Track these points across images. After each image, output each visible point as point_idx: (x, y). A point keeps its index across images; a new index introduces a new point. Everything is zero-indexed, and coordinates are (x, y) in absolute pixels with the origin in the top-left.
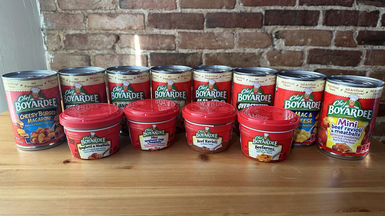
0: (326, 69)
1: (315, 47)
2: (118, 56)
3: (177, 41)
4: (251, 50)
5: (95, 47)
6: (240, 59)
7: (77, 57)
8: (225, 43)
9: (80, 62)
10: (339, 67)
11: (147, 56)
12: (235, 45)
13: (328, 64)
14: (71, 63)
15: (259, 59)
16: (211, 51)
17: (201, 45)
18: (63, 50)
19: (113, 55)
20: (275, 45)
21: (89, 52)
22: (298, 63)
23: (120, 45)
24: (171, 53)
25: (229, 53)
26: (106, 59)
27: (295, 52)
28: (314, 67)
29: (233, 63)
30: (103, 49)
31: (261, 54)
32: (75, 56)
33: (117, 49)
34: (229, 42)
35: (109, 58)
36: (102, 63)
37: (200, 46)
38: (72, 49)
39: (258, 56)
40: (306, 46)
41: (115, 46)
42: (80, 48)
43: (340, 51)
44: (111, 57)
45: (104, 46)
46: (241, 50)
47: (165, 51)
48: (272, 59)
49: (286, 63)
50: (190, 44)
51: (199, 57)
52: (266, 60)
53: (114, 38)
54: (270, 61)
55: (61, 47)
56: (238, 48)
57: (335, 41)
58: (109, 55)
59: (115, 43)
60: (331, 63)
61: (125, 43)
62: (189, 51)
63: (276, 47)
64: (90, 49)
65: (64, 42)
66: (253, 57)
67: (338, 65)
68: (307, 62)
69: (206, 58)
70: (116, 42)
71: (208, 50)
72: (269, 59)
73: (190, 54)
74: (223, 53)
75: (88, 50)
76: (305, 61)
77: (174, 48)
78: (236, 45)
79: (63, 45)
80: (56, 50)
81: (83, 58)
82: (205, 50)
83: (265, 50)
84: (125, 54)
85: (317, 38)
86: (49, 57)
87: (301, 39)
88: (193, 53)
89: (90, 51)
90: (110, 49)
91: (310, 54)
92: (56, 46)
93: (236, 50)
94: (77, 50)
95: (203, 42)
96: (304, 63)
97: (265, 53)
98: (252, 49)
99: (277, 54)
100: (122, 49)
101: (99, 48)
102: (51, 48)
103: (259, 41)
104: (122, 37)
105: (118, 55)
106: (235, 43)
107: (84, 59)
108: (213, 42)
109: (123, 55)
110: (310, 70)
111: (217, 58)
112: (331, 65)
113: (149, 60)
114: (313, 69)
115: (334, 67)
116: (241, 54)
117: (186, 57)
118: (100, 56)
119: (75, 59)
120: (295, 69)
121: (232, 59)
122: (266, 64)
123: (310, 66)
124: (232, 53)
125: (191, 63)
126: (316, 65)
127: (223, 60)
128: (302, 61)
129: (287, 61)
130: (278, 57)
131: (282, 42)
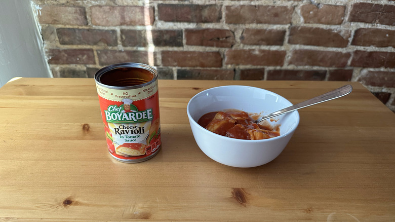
0: (370, 29)
1: (361, 1)
2: (119, 8)
4: (282, 3)
6: (269, 13)
7: (69, 9)
9: (74, 15)
10: (387, 26)
11: (154, 8)
13: (374, 23)
14: (63, 16)
15: (292, 14)
16: (233, 3)
19: (113, 7)
21: (84, 3)
22: (337, 20)
24: (183, 5)
25: (255, 6)
26: (104, 11)
27: (336, 6)
28: (357, 26)
29: (259, 18)
31: (294, 8)
32: (67, 8)
35: (108, 10)
36: (101, 17)
39: (290, 11)
43: (392, 6)
44: (111, 10)
46: (270, 3)
47: (176, 2)
48: (307, 15)
49: (323, 20)
51: (218, 10)
52: (300, 15)
54: (304, 17)
58: (108, 7)
60: (377, 21)
62: (205, 2)
66: (284, 11)
67: (386, 24)
68: (349, 19)
69: (227, 12)
71: (230, 1)
72: (303, 15)
73: (207, 5)
74: (247, 6)
76: (347, 18)
81: (76, 10)
83: (300, 3)
84: (127, 6)
86: (35, 8)
88: (211, 5)
91: (353, 9)
93: (263, 2)
96: (344, 22)
97: (299, 7)
98: (284, 2)
99: (314, 8)
105: (119, 6)
107: (78, 11)
109: (124, 6)
110: (351, 29)
111: (240, 12)
112: (377, 23)
113: (156, 13)
114: (355, 29)
115: (380, 27)
116: (270, 7)
117: (201, 10)
118: (97, 8)
119: (67, 11)
120: (333, 27)
121: (259, 13)
122: (299, 21)
123: (352, 25)
124: (259, 6)
125: (208, 18)
126: (359, 24)
127: (248, 15)
128: (342, 18)
129: (324, 18)
130: (314, 12)
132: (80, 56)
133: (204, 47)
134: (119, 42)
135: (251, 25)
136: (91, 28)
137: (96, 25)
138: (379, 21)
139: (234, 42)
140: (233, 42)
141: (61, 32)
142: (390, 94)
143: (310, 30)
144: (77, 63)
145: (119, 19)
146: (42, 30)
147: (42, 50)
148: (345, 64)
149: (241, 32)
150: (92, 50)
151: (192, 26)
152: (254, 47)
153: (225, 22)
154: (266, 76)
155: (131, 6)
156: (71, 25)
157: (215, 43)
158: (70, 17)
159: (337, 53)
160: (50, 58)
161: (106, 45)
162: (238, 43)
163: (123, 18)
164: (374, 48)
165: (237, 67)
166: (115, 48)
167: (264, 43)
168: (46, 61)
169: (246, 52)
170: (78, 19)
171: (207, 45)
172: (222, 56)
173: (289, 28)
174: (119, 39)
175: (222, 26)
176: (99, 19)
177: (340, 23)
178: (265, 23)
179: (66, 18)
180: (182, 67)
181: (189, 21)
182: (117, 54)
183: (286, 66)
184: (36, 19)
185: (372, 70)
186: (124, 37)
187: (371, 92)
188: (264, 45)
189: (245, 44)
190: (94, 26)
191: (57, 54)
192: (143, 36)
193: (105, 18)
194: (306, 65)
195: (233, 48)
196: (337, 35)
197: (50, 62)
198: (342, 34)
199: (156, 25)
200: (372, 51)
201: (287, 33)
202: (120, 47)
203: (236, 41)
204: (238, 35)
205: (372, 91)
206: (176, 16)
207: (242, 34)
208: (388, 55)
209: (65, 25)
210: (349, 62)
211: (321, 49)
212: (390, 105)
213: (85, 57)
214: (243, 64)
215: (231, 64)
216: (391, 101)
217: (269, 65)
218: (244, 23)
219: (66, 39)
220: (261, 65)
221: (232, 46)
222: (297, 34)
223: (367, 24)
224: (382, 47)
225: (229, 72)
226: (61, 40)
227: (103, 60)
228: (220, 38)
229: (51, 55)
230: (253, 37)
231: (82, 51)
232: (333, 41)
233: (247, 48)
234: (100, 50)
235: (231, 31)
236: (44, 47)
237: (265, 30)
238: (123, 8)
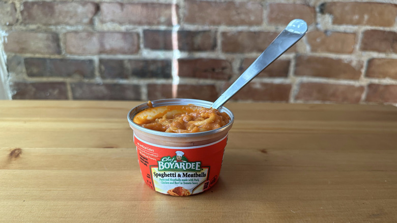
0: (384, 59)
1: (373, 28)
2: (98, 34)
3: (182, 13)
5: (66, 21)
7: (40, 35)
8: (250, 17)
9: (46, 42)
11: (138, 35)
13: (388, 52)
14: (32, 43)
16: (230, 28)
17: (216, 18)
18: (20, 25)
19: (92, 33)
20: (318, 24)
21: (57, 29)
23: (101, 18)
25: (255, 33)
26: (81, 38)
27: (345, 33)
28: (369, 55)
29: (260, 45)
30: (78, 23)
32: (38, 34)
33: (96, 24)
34: (255, 16)
35: (86, 37)
36: (77, 45)
37: (215, 21)
38: (33, 24)
40: (360, 26)
41: (94, 20)
42: (44, 22)
44: (88, 36)
45: (79, 20)
46: (272, 29)
47: (164, 28)
48: (313, 42)
49: (332, 47)
50: (202, 18)
51: (213, 37)
52: (306, 43)
53: (91, 8)
54: (311, 46)
55: (17, 20)
56: (267, 24)
58: (86, 33)
59: (93, 16)
60: (391, 50)
61: (107, 16)
62: (198, 27)
63: (319, 26)
64: (57, 24)
65: (22, 12)
68: (360, 48)
69: (223, 39)
70: (95, 14)
71: (226, 27)
73: (200, 32)
74: (246, 32)
75: (55, 25)
76: (358, 47)
78: (265, 20)
79: (20, 18)
80: (11, 25)
81: (48, 37)
82: (220, 27)
84: (108, 32)
85: (376, 15)
86: (1, 35)
87: (354, 15)
88: (204, 32)
89: (58, 27)
90: (86, 24)
91: (364, 37)
92: (10, 19)
93: (264, 27)
95: (219, 15)
96: (355, 50)
99: (321, 35)
100: (104, 25)
101: (72, 21)
102: (3, 22)
104: (104, 7)
105: (99, 32)
106: (263, 17)
107: (51, 38)
108: (233, 16)
109: (104, 32)
110: (363, 59)
111: (237, 39)
112: (391, 53)
113: (141, 40)
114: (367, 59)
116: (272, 34)
117: (193, 37)
118: (73, 34)
119: (38, 37)
120: (343, 56)
121: (259, 41)
122: (305, 50)
123: (364, 54)
124: (259, 32)
125: (202, 45)
126: (371, 53)
127: (247, 42)
128: (352, 47)
129: (333, 45)
130: (321, 39)
131: (328, 19)
132: (50, 91)
133: (197, 80)
134: (97, 73)
135: (251, 54)
136: (65, 58)
137: (71, 54)
139: (232, 73)
140: (230, 74)
141: (29, 63)
143: (317, 60)
144: (47, 98)
145: (98, 46)
146: (7, 60)
147: (5, 83)
148: (358, 99)
149: (239, 63)
150: (63, 84)
151: (184, 55)
153: (220, 51)
155: (112, 32)
156: (42, 53)
157: (209, 75)
158: (41, 45)
159: (349, 87)
160: (15, 92)
161: (82, 77)
163: (102, 45)
164: (389, 80)
166: (92, 81)
168: (10, 95)
170: (50, 47)
171: (200, 77)
172: (218, 89)
173: (294, 57)
174: (97, 70)
175: (217, 55)
176: (74, 47)
177: (351, 53)
179: (36, 45)
182: (94, 88)
183: (293, 101)
184: (1, 47)
186: (103, 68)
190: (68, 56)
191: (23, 88)
192: (126, 66)
193: (82, 46)
195: (231, 81)
196: (348, 66)
197: (14, 97)
198: (354, 64)
199: (141, 54)
200: (387, 84)
201: (293, 64)
202: (98, 80)
203: (234, 73)
204: (236, 66)
207: (240, 65)
209: (35, 54)
210: (364, 96)
211: (331, 81)
213: (56, 92)
218: (242, 52)
219: (35, 70)
221: (230, 78)
222: (304, 64)
223: (381, 54)
226: (29, 71)
227: (77, 95)
228: (215, 69)
229: (17, 90)
231: (53, 85)
232: (345, 72)
234: (74, 84)
235: (227, 61)
236: (8, 80)
238: (102, 34)
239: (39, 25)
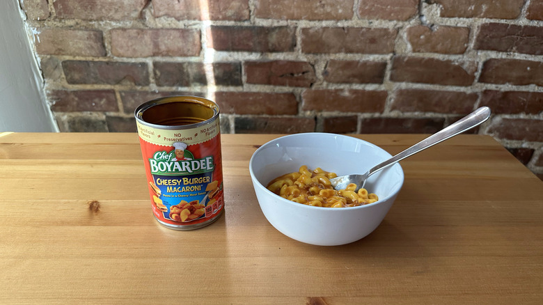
0: (505, 59)
1: (492, 21)
2: (150, 32)
3: (253, 4)
4: (381, 24)
5: (109, 15)
6: (362, 38)
7: (80, 33)
8: (337, 10)
9: (87, 42)
10: (527, 56)
11: (201, 32)
12: (355, 14)
13: (510, 51)
14: (71, 43)
15: (395, 39)
16: (312, 24)
17: (296, 12)
18: (54, 20)
19: (142, 30)
20: (423, 16)
22: (459, 47)
23: (152, 11)
24: (241, 27)
25: (343, 28)
26: (130, 36)
27: (456, 28)
28: (486, 55)
29: (349, 45)
30: (124, 18)
31: (398, 30)
32: (77, 31)
33: (147, 19)
34: (344, 8)
35: (136, 35)
36: (125, 45)
37: (293, 14)
38: (69, 19)
39: (393, 35)
40: (477, 18)
41: (145, 13)
42: (84, 17)
43: (534, 28)
44: (139, 34)
45: (126, 14)
46: (364, 24)
47: (231, 23)
48: (416, 40)
49: (439, 47)
50: (277, 11)
51: (292, 33)
52: (406, 41)
54: (413, 44)
55: (50, 14)
56: (359, 19)
57: (529, 10)
58: (135, 31)
59: (143, 8)
60: (514, 48)
61: (162, 8)
62: (273, 22)
63: (424, 19)
64: (100, 19)
65: (55, 4)
66: (384, 36)
67: (527, 53)
68: (475, 46)
69: (304, 37)
70: (146, 6)
71: (308, 22)
72: (411, 41)
73: (276, 28)
74: (332, 28)
75: (97, 20)
76: (472, 45)
77: (247, 17)
78: (357, 13)
79: (54, 11)
80: (42, 20)
81: (90, 35)
82: (301, 22)
83: (406, 23)
84: (162, 29)
85: (497, 4)
86: (31, 32)
87: (470, 5)
88: (281, 27)
89: (101, 23)
90: (136, 19)
91: (481, 32)
92: (42, 13)
93: (355, 22)
94: (80, 21)
95: (299, 7)
96: (469, 48)
97: (405, 30)
98: (383, 22)
99: (426, 31)
100: (157, 20)
101: (117, 16)
102: (32, 17)
103: (396, 8)
105: (151, 29)
106: (354, 9)
107: (92, 36)
108: (317, 8)
109: (158, 29)
110: (478, 60)
111: (321, 37)
112: (514, 52)
113: (203, 39)
114: (483, 59)
115: (519, 56)
116: (364, 30)
117: (267, 34)
118: (119, 32)
119: (77, 36)
120: (453, 57)
121: (348, 38)
122: (405, 50)
123: (479, 54)
124: (348, 28)
125: (277, 45)
126: (489, 52)
127: (333, 40)
128: (466, 45)
129: (441, 44)
130: (426, 36)
131: (436, 10)
132: (97, 100)
133: (272, 87)
134: (152, 80)
135: (337, 55)
136: (112, 60)
137: (118, 56)
138: (517, 49)
139: (315, 78)
140: (313, 79)
141: (68, 67)
142: (533, 151)
143: (419, 62)
144: (92, 110)
145: (151, 47)
146: (41, 63)
147: (42, 92)
149: (323, 65)
150: (113, 92)
151: (254, 57)
152: (342, 87)
153: (300, 51)
154: (359, 126)
155: (168, 29)
156: (83, 56)
157: (287, 81)
158: (81, 45)
159: (459, 94)
160: (54, 103)
161: (133, 84)
162: (320, 80)
163: (156, 45)
164: (510, 86)
165: (319, 114)
166: (146, 88)
167: (356, 80)
168: (49, 107)
169: (332, 92)
170: (92, 47)
171: (276, 84)
172: (298, 99)
173: (391, 59)
174: (152, 75)
175: (297, 57)
176: (122, 47)
177: (463, 52)
178: (357, 52)
179: (75, 46)
180: (241, 114)
181: (250, 50)
182: (149, 96)
183: (388, 113)
184: (32, 48)
185: (507, 116)
186: (158, 73)
187: (507, 148)
188: (357, 83)
189: (329, 82)
190: (115, 58)
191: (63, 97)
192: (185, 71)
193: (131, 46)
194: (415, 111)
195: (314, 88)
196: (459, 68)
197: (53, 109)
198: (465, 67)
199: (204, 55)
200: (506, 90)
201: (389, 66)
202: (153, 87)
203: (317, 78)
204: (320, 69)
205: (509, 146)
206: (232, 43)
207: (325, 68)
208: (530, 96)
209: (74, 57)
211: (437, 87)
212: (533, 166)
213: (103, 101)
214: (328, 110)
215: (311, 110)
216: (535, 159)
217: (363, 111)
218: (328, 53)
219: (77, 76)
220: (353, 111)
221: (312, 84)
222: (403, 68)
223: (501, 53)
224: (522, 84)
225: (308, 121)
226: (69, 77)
227: (129, 105)
228: (293, 73)
229: (55, 99)
230: (341, 72)
231: (99, 93)
232: (454, 77)
233: (333, 87)
234: (124, 92)
235: (309, 63)
236: (45, 87)
237: (358, 62)
238: (156, 31)
239: (76, 20)
